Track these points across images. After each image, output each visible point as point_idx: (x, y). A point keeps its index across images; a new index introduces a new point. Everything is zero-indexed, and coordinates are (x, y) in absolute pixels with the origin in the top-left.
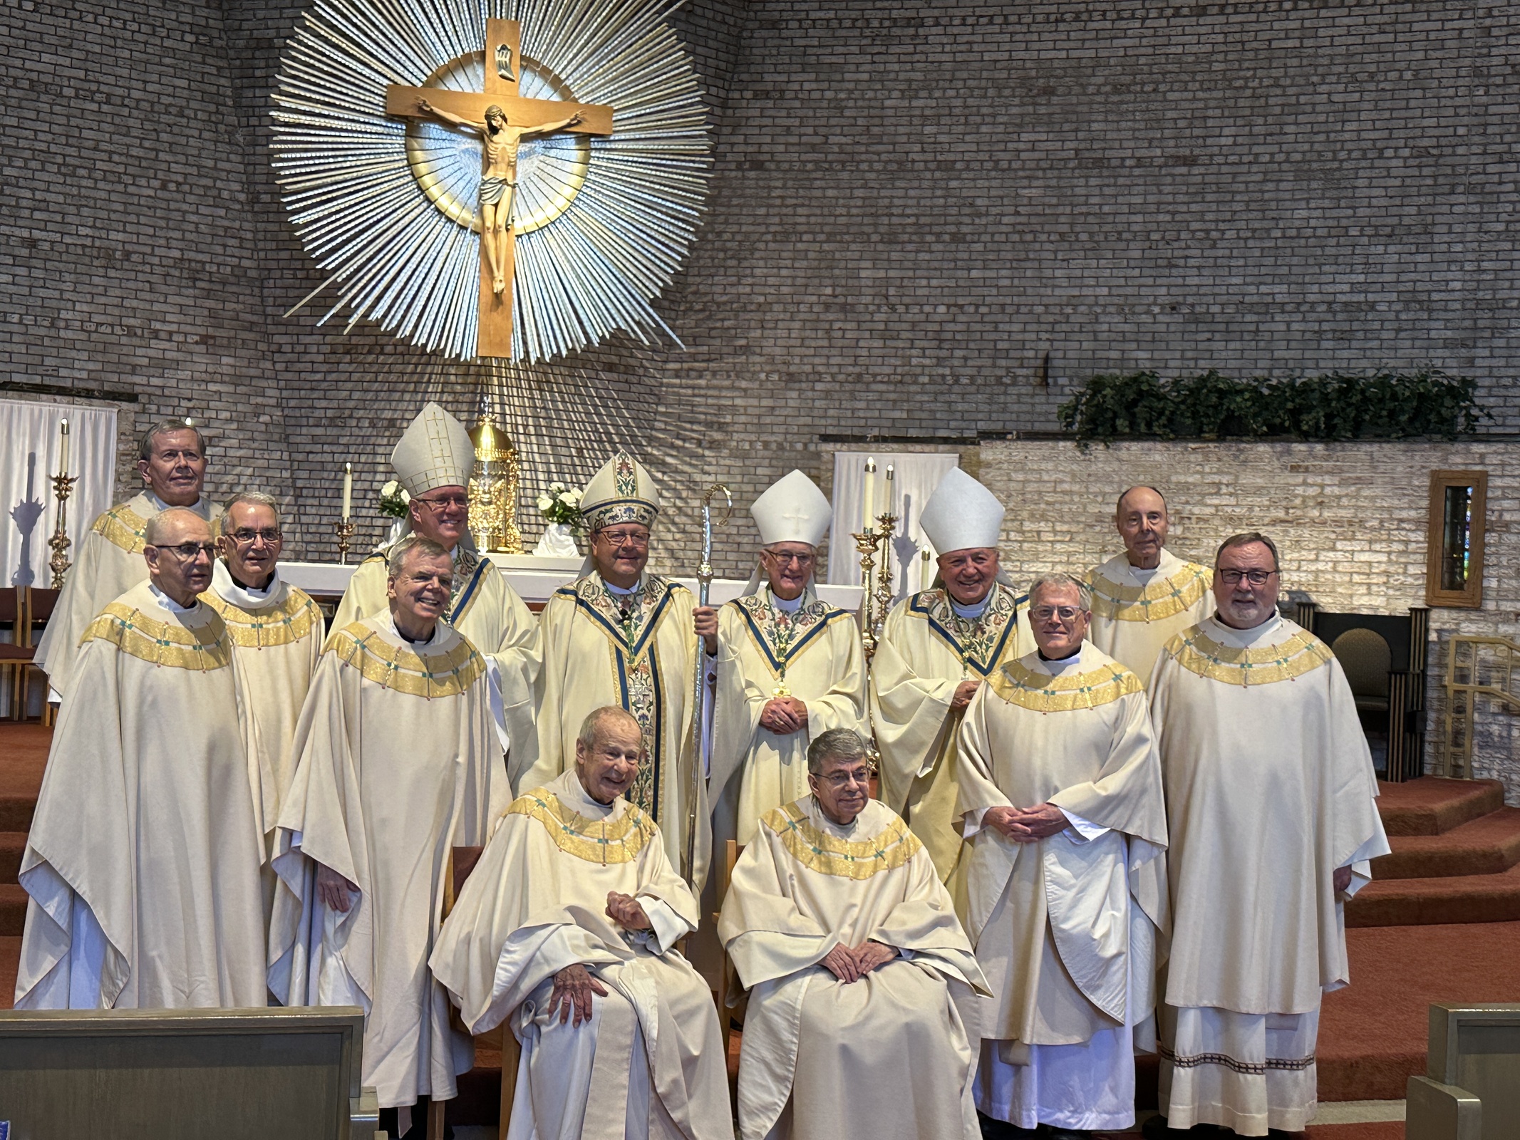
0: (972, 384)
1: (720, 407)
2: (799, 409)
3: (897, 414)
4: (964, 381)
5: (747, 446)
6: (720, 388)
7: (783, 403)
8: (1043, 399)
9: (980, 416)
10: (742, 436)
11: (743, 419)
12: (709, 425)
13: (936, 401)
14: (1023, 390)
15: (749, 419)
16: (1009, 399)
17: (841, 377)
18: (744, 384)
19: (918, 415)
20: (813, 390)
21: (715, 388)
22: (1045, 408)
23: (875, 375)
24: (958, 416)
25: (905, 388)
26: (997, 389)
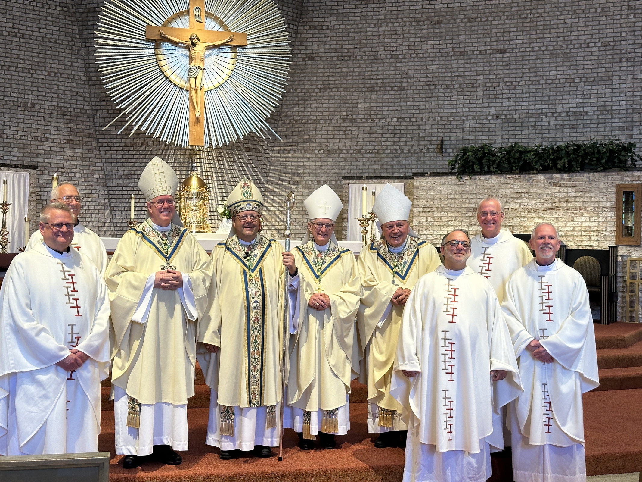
0: (409, 152)
1: (298, 166)
2: (333, 166)
3: (376, 167)
4: (405, 151)
5: (310, 183)
6: (298, 158)
7: (325, 163)
8: (441, 159)
9: (413, 167)
10: (308, 178)
11: (308, 171)
12: (293, 174)
13: (393, 161)
14: (432, 155)
15: (311, 171)
16: (426, 159)
17: (351, 151)
18: (308, 156)
19: (385, 167)
20: (339, 157)
21: (295, 157)
22: (442, 162)
23: (366, 150)
24: (403, 167)
25: (380, 155)
26: (420, 155)
